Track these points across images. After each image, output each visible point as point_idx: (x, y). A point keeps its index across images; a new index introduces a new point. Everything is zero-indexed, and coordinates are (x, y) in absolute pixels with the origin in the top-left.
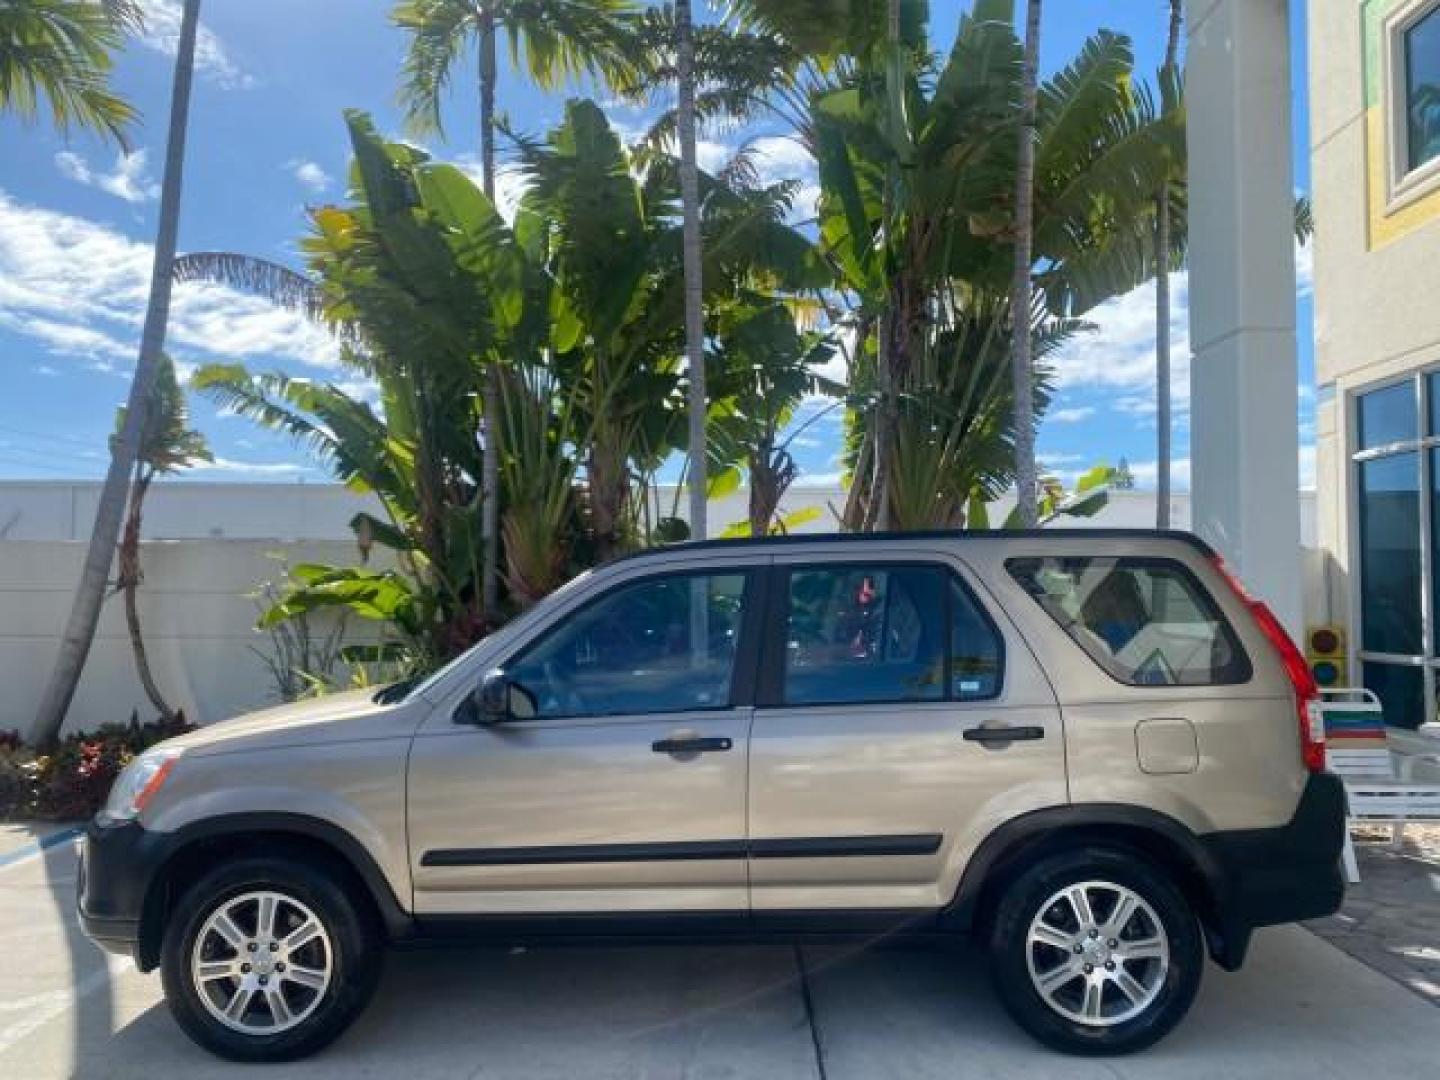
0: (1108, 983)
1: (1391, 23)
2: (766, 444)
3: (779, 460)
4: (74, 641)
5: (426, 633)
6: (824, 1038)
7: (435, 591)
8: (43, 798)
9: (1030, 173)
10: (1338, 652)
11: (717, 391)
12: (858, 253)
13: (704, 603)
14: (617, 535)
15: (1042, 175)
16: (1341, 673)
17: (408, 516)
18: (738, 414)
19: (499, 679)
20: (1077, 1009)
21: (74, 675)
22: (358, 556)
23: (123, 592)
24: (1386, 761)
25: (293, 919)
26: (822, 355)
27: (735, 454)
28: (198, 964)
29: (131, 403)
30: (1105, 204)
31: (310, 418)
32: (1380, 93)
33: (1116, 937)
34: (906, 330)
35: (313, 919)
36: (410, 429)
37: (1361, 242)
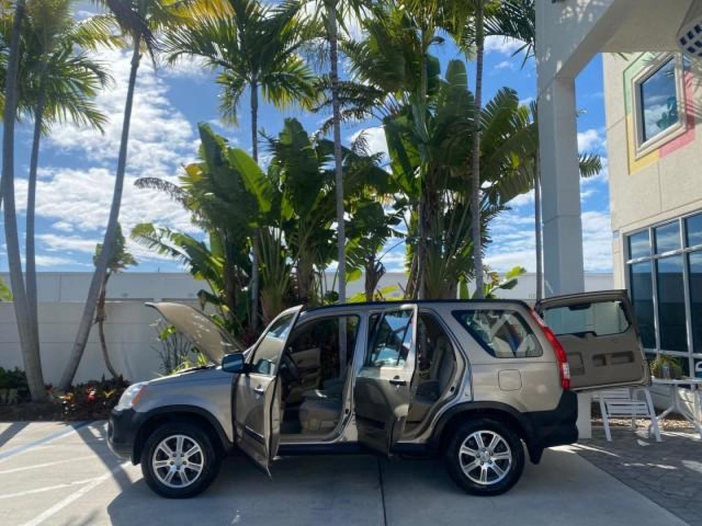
0: (489, 469)
1: (634, 80)
2: (372, 259)
3: (378, 265)
4: (79, 345)
7: (231, 323)
8: (71, 410)
11: (351, 236)
13: (345, 326)
14: (309, 297)
17: (220, 291)
18: (360, 247)
20: (478, 478)
21: (78, 359)
23: (98, 323)
24: (628, 392)
25: (189, 445)
26: (395, 222)
27: (359, 263)
28: (155, 462)
29: (105, 242)
31: (179, 249)
32: (631, 109)
33: (493, 451)
34: (429, 212)
35: (196, 445)
36: (221, 254)
37: (627, 171)
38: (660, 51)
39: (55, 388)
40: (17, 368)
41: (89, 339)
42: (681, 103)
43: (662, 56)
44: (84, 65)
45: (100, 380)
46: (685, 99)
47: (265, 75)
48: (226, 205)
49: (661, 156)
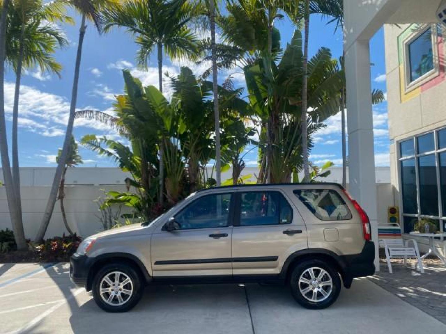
0: (318, 292)
1: (405, 42)
2: (237, 158)
3: (240, 162)
4: (48, 214)
5: (144, 211)
6: (251, 307)
7: (146, 199)
8: (43, 256)
9: (306, 86)
10: (397, 213)
11: (223, 143)
12: (261, 107)
13: (220, 201)
14: (196, 183)
15: (309, 86)
16: (397, 219)
17: (138, 178)
18: (228, 149)
19: (172, 220)
20: (311, 298)
21: (47, 223)
22: (126, 190)
23: (60, 200)
24: (402, 242)
25: (123, 278)
26: (252, 134)
27: (228, 160)
28: (101, 289)
29: (64, 148)
30: (326, 93)
31: (112, 151)
32: (403, 61)
33: (320, 280)
34: (274, 127)
35: (128, 278)
36: (140, 154)
37: (399, 101)
38: (422, 23)
39: (33, 242)
40: (7, 229)
41: (54, 210)
42: (435, 56)
43: (423, 26)
44: (48, 33)
45: (62, 236)
46: (438, 54)
47: (167, 39)
48: (143, 123)
49: (422, 91)
